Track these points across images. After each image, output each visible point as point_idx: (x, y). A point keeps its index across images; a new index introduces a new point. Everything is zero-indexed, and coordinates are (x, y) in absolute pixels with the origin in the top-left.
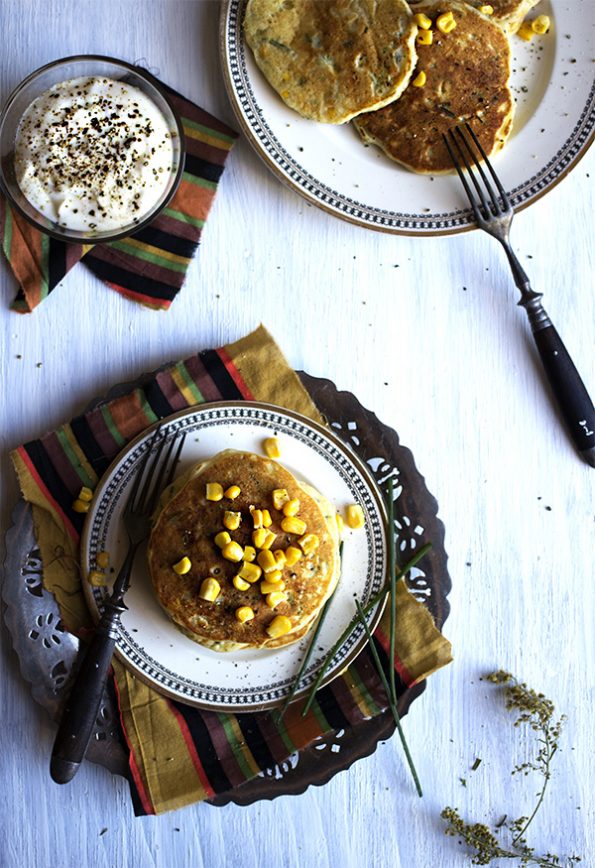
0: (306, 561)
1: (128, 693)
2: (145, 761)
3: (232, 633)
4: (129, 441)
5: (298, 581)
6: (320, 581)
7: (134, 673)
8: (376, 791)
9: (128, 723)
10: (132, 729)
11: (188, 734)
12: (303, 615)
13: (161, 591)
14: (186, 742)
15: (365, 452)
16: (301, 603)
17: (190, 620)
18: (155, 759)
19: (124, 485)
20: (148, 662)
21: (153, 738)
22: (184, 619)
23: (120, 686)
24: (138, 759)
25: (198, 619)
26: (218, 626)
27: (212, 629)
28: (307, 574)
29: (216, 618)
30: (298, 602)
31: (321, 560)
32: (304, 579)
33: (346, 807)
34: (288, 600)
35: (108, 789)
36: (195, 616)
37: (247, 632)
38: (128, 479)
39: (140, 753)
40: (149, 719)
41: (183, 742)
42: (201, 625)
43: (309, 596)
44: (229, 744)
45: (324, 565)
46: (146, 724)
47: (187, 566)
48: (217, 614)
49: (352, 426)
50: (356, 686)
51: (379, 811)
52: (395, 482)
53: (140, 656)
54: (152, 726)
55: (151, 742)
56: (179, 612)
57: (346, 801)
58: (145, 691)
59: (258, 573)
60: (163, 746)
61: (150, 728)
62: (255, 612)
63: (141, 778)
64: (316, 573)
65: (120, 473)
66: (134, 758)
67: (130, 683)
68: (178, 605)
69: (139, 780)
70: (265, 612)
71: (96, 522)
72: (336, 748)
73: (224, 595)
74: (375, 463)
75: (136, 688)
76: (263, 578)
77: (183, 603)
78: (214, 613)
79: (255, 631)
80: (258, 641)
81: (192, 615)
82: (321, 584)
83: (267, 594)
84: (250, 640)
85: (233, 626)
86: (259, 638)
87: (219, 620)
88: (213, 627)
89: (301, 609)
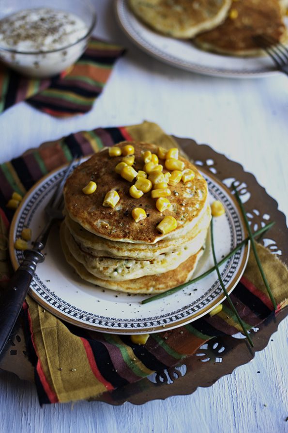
0: (185, 188)
1: (39, 319)
2: (51, 369)
3: (129, 233)
4: (50, 171)
5: (181, 198)
6: (198, 201)
7: (45, 308)
8: (258, 410)
9: (37, 340)
10: (40, 345)
11: (90, 349)
12: (185, 221)
13: (72, 208)
14: (88, 357)
15: (220, 177)
16: (184, 213)
17: (95, 223)
18: (60, 370)
19: (46, 194)
20: (57, 301)
21: (59, 353)
22: (90, 224)
23: (33, 317)
24: (45, 368)
25: (102, 223)
26: (117, 227)
27: (112, 229)
28: (187, 195)
29: (116, 220)
30: (181, 212)
31: (197, 189)
32: (185, 198)
33: (232, 423)
34: (174, 210)
35: (15, 411)
36: (99, 221)
37: (141, 231)
38: (49, 191)
39: (47, 364)
40: (56, 336)
41: (85, 356)
42: (103, 227)
43: (190, 209)
44: (124, 363)
45: (199, 191)
46: (53, 339)
47: (93, 187)
48: (116, 218)
49: (210, 162)
50: (231, 317)
51: (262, 427)
52: (243, 191)
53: (51, 297)
54: (59, 340)
55: (57, 356)
56: (86, 219)
57: (231, 418)
58: (53, 320)
59: (150, 185)
60: (67, 360)
61: (56, 344)
62: (148, 215)
63: (46, 379)
64: (194, 196)
65: (44, 187)
66: (41, 368)
67: (41, 315)
68: (86, 215)
69: (45, 380)
70: (155, 216)
71: (23, 213)
72: (219, 360)
73: (122, 204)
74: (228, 182)
75: (46, 317)
76: (153, 187)
77: (89, 213)
78: (114, 217)
79: (148, 230)
80: (150, 239)
81: (96, 220)
82: (199, 202)
83: (157, 199)
84: (143, 238)
85: (129, 226)
86: (151, 236)
87: (118, 222)
88: (114, 227)
89: (184, 217)
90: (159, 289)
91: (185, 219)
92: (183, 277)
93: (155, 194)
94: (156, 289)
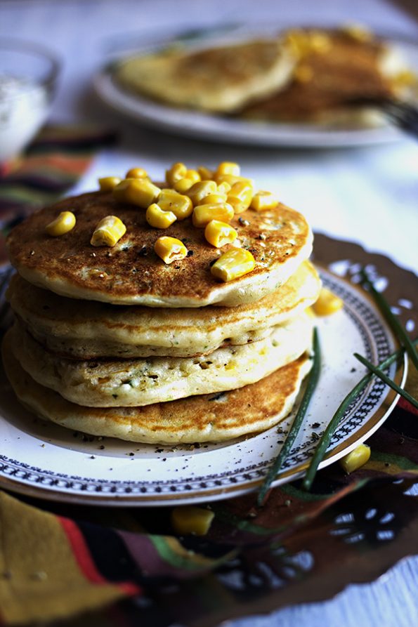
0: (262, 218)
3: (152, 284)
5: (255, 229)
6: (292, 234)
12: (273, 262)
16: (266, 251)
17: (76, 273)
22: (65, 274)
25: (90, 271)
26: (125, 275)
27: (114, 280)
28: (268, 227)
29: (122, 265)
30: (261, 249)
31: (286, 220)
32: (264, 230)
34: (244, 247)
36: (84, 269)
37: (179, 280)
42: (93, 277)
43: (277, 245)
45: (291, 223)
47: (69, 221)
48: (122, 261)
50: (393, 464)
56: (56, 269)
59: (187, 202)
62: (190, 253)
64: (283, 228)
68: (55, 264)
70: (205, 255)
73: (133, 240)
77: (63, 261)
78: (116, 260)
79: (192, 276)
80: (199, 293)
81: (78, 268)
82: (294, 237)
83: (206, 223)
84: (184, 291)
85: (152, 273)
86: (200, 287)
87: (126, 267)
88: (117, 277)
89: (267, 256)
90: (225, 426)
91: (270, 260)
92: (275, 404)
93: (203, 213)
94: (219, 427)
